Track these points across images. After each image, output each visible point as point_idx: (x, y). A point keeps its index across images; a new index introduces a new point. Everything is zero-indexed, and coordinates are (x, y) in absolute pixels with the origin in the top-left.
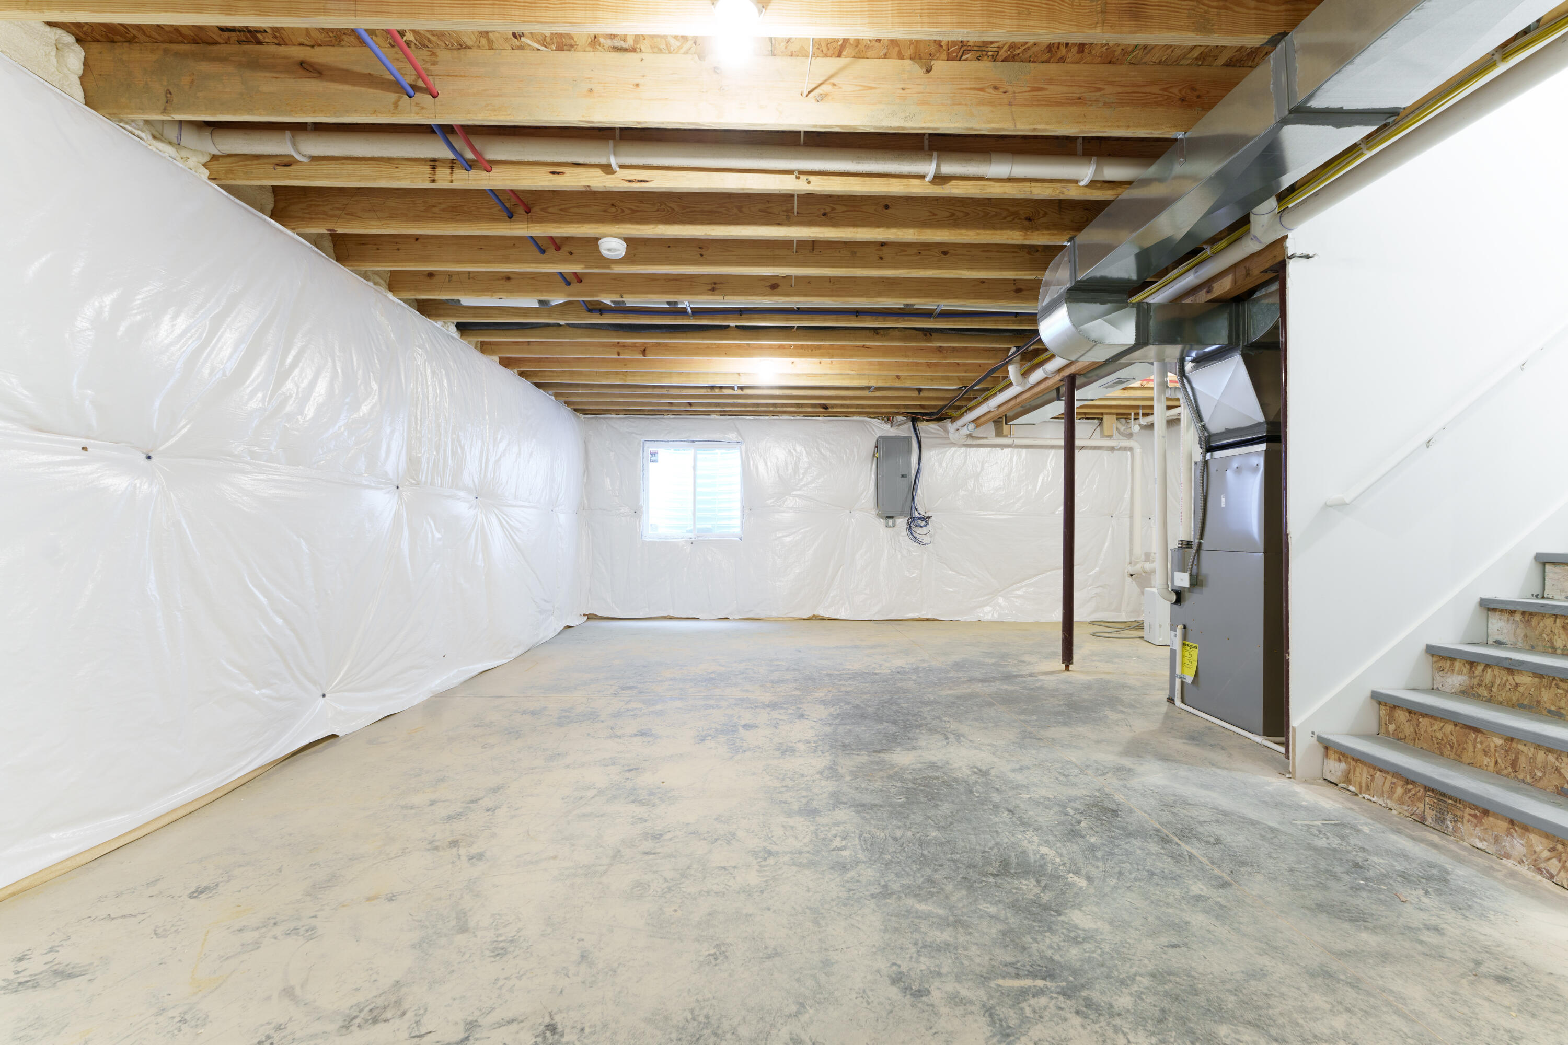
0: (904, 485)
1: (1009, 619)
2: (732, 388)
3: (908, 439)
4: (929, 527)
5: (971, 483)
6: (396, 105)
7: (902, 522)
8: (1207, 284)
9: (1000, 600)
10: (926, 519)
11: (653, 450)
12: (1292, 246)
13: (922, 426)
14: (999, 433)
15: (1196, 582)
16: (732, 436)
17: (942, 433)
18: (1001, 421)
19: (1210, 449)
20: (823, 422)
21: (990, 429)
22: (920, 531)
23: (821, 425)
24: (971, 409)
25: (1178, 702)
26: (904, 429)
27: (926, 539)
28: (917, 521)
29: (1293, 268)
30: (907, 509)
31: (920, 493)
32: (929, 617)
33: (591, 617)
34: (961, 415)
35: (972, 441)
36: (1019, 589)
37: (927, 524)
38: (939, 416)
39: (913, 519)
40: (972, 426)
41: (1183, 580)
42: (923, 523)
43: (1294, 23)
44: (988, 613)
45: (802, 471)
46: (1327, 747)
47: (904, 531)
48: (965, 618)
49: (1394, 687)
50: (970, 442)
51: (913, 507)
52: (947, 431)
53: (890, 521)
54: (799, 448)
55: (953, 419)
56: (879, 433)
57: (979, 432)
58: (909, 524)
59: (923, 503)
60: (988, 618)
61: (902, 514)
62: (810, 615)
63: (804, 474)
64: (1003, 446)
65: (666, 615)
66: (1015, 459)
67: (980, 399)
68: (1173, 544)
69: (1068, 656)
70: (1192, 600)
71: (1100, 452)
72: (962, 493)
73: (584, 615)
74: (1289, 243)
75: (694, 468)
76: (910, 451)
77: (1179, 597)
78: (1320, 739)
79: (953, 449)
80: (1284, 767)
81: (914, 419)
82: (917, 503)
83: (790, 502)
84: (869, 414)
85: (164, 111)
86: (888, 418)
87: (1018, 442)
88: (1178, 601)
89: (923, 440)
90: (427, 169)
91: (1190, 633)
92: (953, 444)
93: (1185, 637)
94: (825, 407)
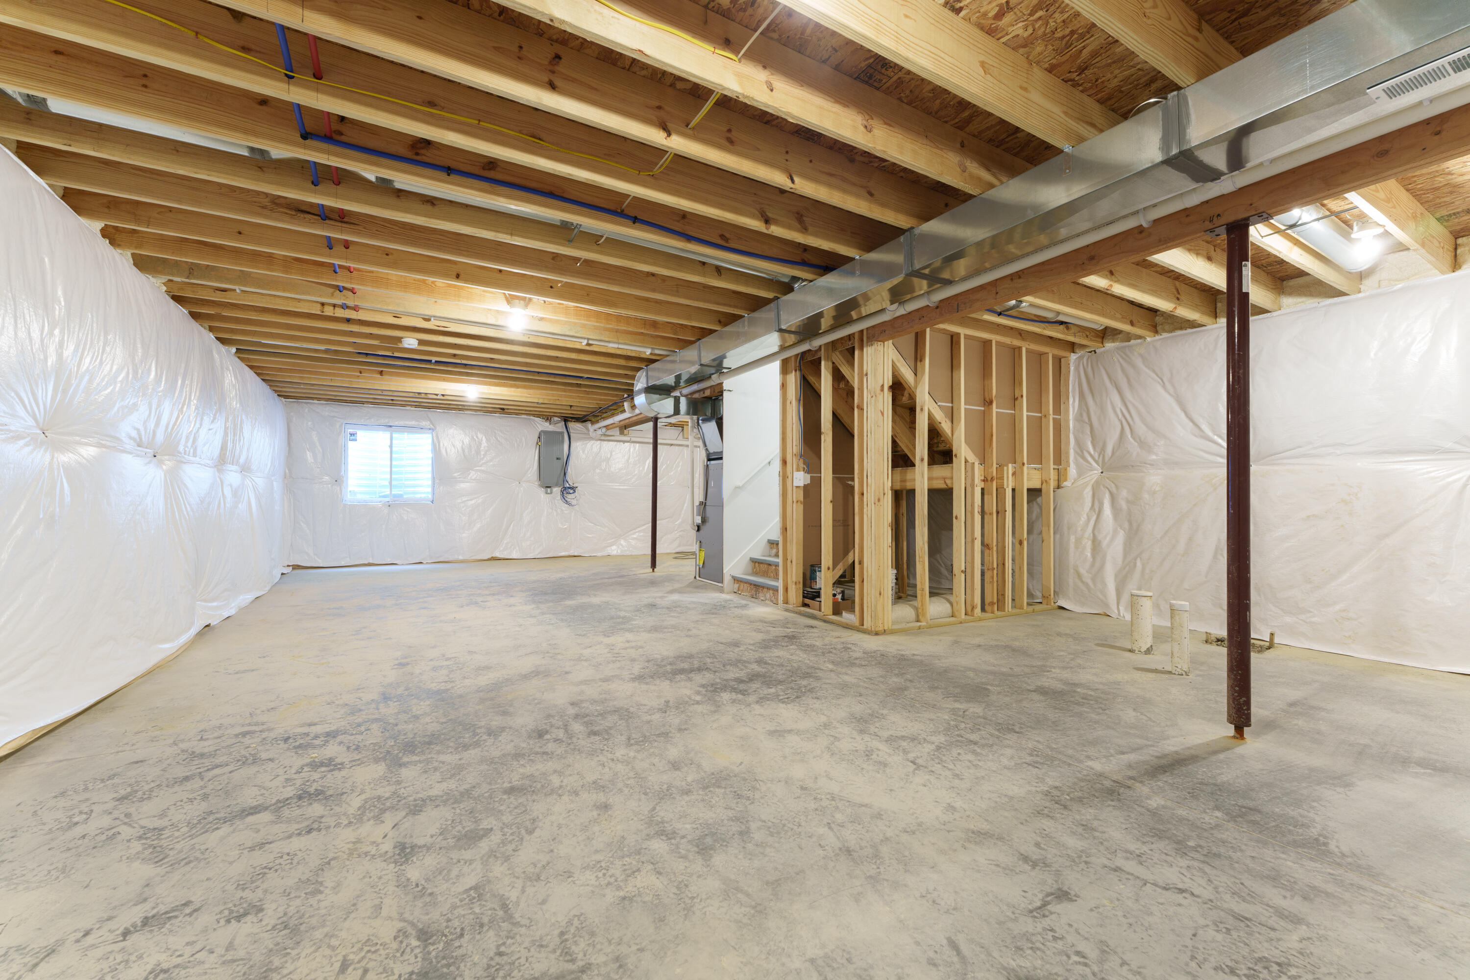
0: (558, 465)
1: (628, 553)
2: (437, 395)
3: (562, 433)
4: (576, 494)
5: (604, 465)
6: (332, 295)
7: (557, 490)
8: (703, 390)
9: (622, 542)
10: (573, 489)
11: (351, 431)
12: (725, 386)
13: (571, 425)
14: (622, 433)
15: (704, 520)
16: (424, 423)
17: (585, 431)
18: (624, 427)
19: (709, 460)
20: (499, 417)
21: (617, 431)
22: (570, 496)
23: (498, 420)
24: (605, 419)
25: (697, 577)
26: (559, 427)
27: (574, 502)
28: (567, 490)
29: (725, 394)
30: (561, 482)
31: (570, 471)
32: (576, 554)
33: (296, 567)
34: (597, 422)
35: (605, 438)
36: (634, 534)
37: (575, 491)
38: (582, 419)
39: (565, 488)
40: (604, 430)
41: (698, 520)
42: (571, 491)
43: (703, 337)
44: (614, 550)
45: (482, 453)
46: (736, 580)
47: (559, 496)
48: (599, 554)
49: (758, 556)
50: (603, 438)
51: (565, 480)
52: (588, 430)
53: (549, 490)
54: (480, 436)
55: (593, 423)
56: (540, 429)
57: (609, 433)
58: (562, 492)
59: (573, 475)
60: (614, 553)
61: (557, 485)
62: (490, 557)
63: (485, 455)
64: (624, 442)
65: (366, 562)
66: (632, 450)
67: (609, 414)
68: (697, 503)
69: (654, 565)
70: (704, 529)
71: (681, 448)
72: (598, 471)
73: (288, 566)
74: (724, 385)
75: (391, 446)
76: (563, 442)
77: (699, 528)
78: (733, 577)
79: (592, 442)
80: (721, 590)
81: (566, 420)
82: (568, 478)
83: (473, 475)
84: (534, 415)
85: (188, 278)
86: (548, 418)
87: (633, 439)
88: (698, 530)
89: (571, 435)
90: (319, 306)
91: (703, 545)
92: (592, 439)
93: (700, 547)
94: (503, 409)
